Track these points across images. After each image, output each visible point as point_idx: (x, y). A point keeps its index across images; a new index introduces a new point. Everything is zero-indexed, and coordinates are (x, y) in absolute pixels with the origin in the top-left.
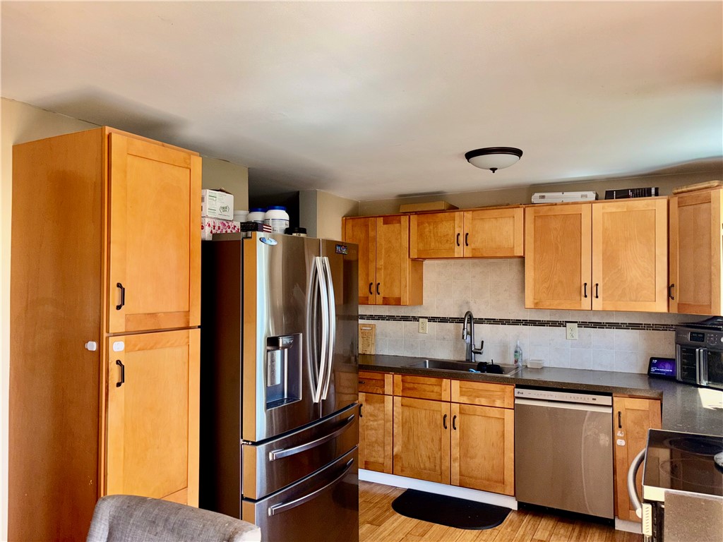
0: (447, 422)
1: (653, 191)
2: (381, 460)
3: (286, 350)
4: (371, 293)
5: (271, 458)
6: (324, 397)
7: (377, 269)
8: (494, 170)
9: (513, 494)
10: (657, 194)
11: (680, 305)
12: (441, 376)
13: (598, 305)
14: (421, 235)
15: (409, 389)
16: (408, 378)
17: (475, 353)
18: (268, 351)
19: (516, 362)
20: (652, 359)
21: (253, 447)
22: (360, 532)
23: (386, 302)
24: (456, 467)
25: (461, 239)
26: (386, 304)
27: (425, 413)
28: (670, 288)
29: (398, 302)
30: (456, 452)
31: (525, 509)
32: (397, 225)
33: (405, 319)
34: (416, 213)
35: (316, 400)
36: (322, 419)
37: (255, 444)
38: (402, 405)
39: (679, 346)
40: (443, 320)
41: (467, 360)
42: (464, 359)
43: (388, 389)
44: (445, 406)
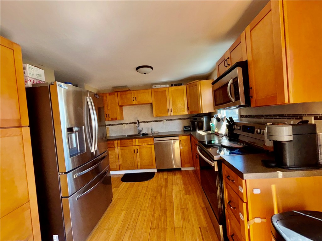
0: (135, 152)
1: (182, 84)
2: (115, 167)
3: (77, 133)
4: (107, 117)
5: (74, 177)
6: (96, 150)
7: (108, 110)
8: (145, 74)
9: (156, 167)
10: (183, 85)
11: (191, 112)
12: (132, 139)
13: (172, 114)
14: (122, 98)
15: (123, 144)
16: (122, 141)
17: (140, 131)
18: (68, 134)
19: (152, 132)
20: (184, 127)
21: (65, 175)
22: (113, 191)
23: (112, 119)
24: (139, 164)
25: (134, 99)
26: (113, 120)
27: (128, 150)
28: (188, 108)
29: (116, 119)
30: (139, 160)
31: (159, 171)
32: (113, 96)
33: (118, 124)
34: (119, 92)
35: (93, 151)
36: (96, 158)
37: (66, 173)
38: (121, 149)
39: (191, 122)
40: (130, 123)
41: (138, 134)
42: (137, 134)
43: (116, 145)
44: (134, 148)
